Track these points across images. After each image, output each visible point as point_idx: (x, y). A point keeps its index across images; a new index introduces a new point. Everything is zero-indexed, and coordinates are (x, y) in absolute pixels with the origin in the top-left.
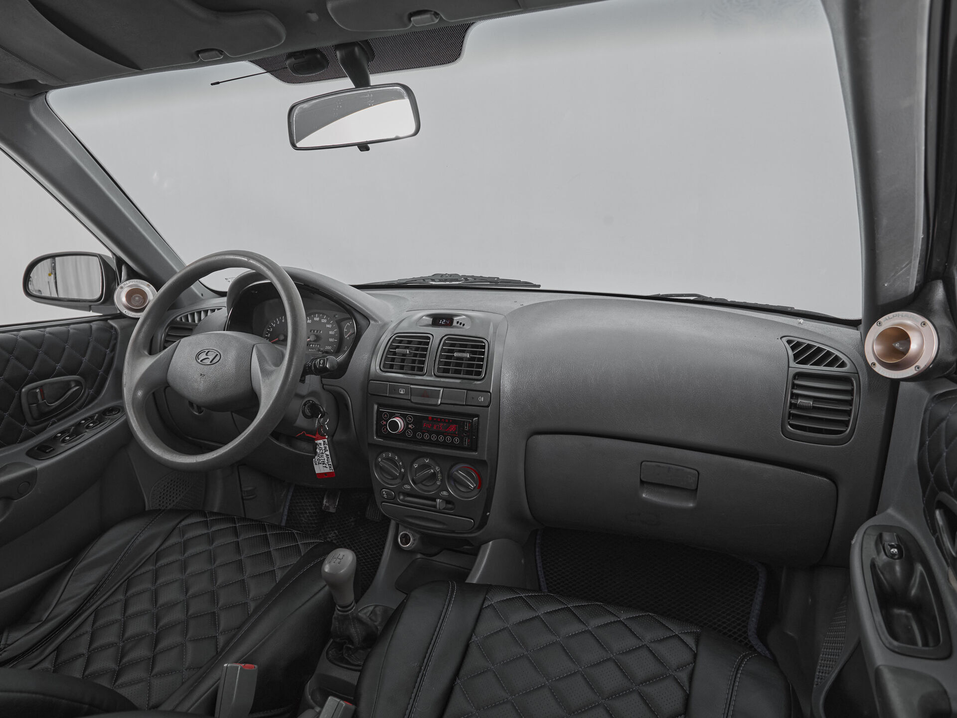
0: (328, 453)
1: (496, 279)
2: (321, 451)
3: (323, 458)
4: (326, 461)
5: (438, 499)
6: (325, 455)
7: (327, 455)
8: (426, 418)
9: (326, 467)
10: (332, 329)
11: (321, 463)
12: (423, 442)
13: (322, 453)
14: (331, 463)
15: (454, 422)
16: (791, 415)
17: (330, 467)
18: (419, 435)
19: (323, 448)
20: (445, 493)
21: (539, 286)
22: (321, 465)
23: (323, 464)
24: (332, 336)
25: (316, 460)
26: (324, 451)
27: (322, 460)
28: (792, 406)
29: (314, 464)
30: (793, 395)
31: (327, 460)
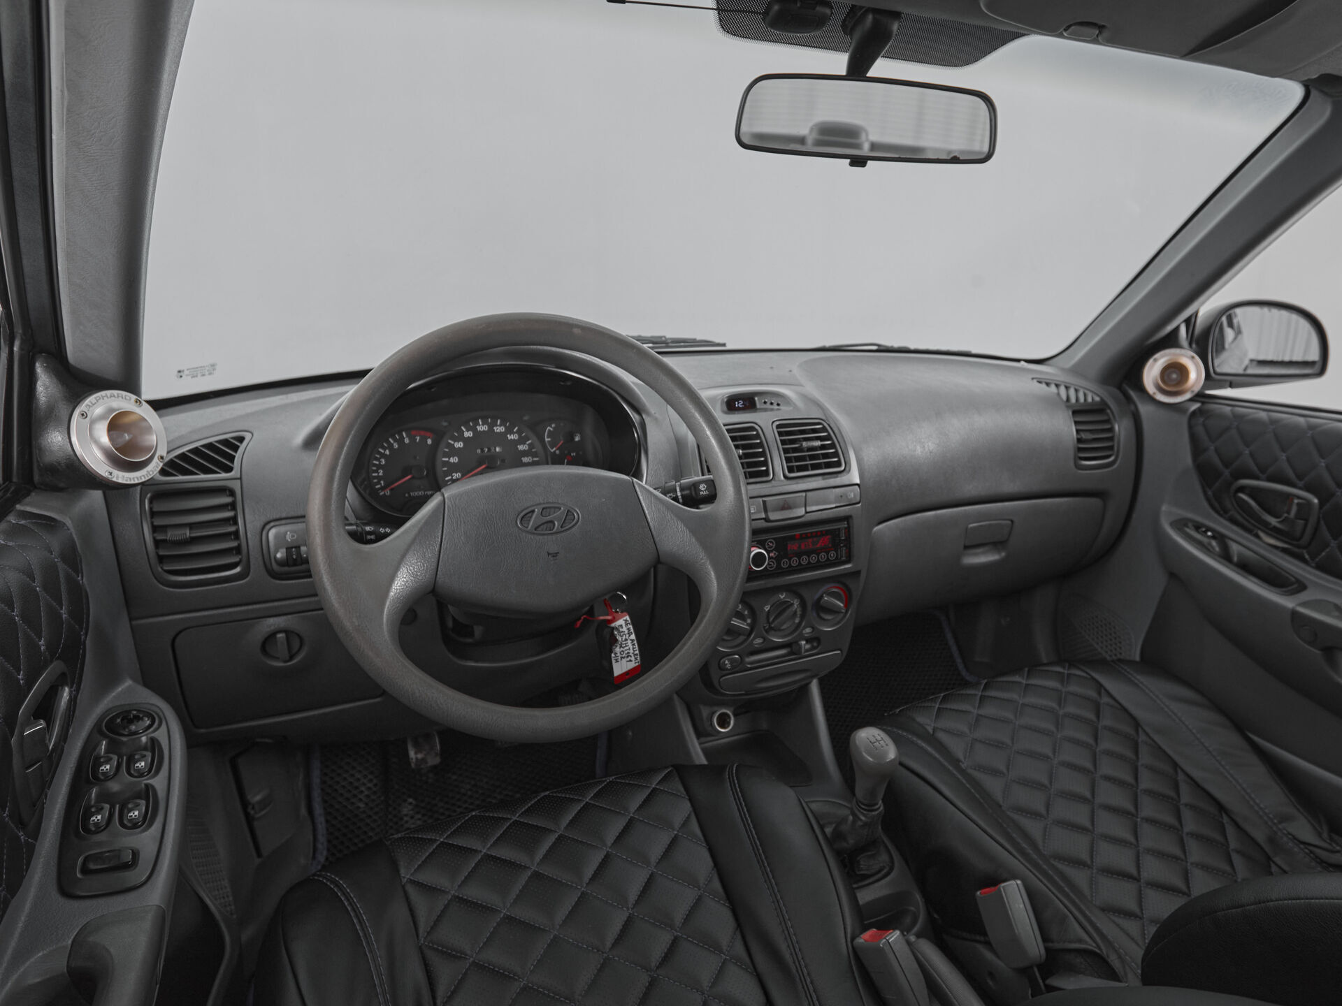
0: (633, 637)
1: (663, 339)
2: (624, 638)
3: (627, 648)
4: (631, 651)
5: (800, 640)
6: (629, 642)
7: (632, 641)
8: (792, 538)
9: (631, 661)
10: (522, 441)
11: (624, 658)
12: (792, 571)
13: (626, 640)
14: (637, 652)
15: (827, 532)
16: (1080, 450)
17: (636, 659)
18: (785, 564)
19: (626, 632)
20: (808, 630)
21: (724, 345)
22: (624, 660)
23: (628, 657)
24: (525, 453)
25: (619, 654)
26: (628, 636)
27: (626, 652)
28: (1079, 440)
29: (613, 661)
30: (1078, 431)
31: (633, 648)
